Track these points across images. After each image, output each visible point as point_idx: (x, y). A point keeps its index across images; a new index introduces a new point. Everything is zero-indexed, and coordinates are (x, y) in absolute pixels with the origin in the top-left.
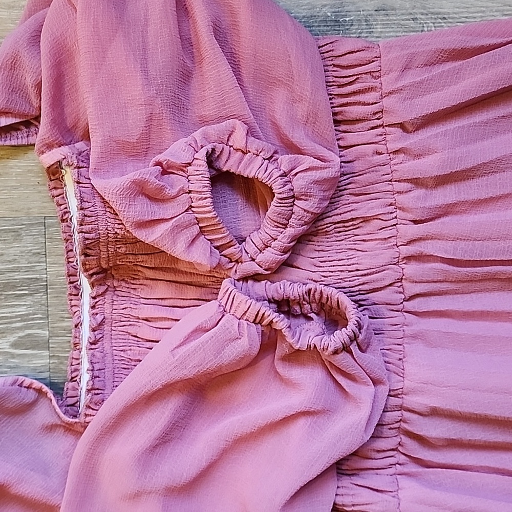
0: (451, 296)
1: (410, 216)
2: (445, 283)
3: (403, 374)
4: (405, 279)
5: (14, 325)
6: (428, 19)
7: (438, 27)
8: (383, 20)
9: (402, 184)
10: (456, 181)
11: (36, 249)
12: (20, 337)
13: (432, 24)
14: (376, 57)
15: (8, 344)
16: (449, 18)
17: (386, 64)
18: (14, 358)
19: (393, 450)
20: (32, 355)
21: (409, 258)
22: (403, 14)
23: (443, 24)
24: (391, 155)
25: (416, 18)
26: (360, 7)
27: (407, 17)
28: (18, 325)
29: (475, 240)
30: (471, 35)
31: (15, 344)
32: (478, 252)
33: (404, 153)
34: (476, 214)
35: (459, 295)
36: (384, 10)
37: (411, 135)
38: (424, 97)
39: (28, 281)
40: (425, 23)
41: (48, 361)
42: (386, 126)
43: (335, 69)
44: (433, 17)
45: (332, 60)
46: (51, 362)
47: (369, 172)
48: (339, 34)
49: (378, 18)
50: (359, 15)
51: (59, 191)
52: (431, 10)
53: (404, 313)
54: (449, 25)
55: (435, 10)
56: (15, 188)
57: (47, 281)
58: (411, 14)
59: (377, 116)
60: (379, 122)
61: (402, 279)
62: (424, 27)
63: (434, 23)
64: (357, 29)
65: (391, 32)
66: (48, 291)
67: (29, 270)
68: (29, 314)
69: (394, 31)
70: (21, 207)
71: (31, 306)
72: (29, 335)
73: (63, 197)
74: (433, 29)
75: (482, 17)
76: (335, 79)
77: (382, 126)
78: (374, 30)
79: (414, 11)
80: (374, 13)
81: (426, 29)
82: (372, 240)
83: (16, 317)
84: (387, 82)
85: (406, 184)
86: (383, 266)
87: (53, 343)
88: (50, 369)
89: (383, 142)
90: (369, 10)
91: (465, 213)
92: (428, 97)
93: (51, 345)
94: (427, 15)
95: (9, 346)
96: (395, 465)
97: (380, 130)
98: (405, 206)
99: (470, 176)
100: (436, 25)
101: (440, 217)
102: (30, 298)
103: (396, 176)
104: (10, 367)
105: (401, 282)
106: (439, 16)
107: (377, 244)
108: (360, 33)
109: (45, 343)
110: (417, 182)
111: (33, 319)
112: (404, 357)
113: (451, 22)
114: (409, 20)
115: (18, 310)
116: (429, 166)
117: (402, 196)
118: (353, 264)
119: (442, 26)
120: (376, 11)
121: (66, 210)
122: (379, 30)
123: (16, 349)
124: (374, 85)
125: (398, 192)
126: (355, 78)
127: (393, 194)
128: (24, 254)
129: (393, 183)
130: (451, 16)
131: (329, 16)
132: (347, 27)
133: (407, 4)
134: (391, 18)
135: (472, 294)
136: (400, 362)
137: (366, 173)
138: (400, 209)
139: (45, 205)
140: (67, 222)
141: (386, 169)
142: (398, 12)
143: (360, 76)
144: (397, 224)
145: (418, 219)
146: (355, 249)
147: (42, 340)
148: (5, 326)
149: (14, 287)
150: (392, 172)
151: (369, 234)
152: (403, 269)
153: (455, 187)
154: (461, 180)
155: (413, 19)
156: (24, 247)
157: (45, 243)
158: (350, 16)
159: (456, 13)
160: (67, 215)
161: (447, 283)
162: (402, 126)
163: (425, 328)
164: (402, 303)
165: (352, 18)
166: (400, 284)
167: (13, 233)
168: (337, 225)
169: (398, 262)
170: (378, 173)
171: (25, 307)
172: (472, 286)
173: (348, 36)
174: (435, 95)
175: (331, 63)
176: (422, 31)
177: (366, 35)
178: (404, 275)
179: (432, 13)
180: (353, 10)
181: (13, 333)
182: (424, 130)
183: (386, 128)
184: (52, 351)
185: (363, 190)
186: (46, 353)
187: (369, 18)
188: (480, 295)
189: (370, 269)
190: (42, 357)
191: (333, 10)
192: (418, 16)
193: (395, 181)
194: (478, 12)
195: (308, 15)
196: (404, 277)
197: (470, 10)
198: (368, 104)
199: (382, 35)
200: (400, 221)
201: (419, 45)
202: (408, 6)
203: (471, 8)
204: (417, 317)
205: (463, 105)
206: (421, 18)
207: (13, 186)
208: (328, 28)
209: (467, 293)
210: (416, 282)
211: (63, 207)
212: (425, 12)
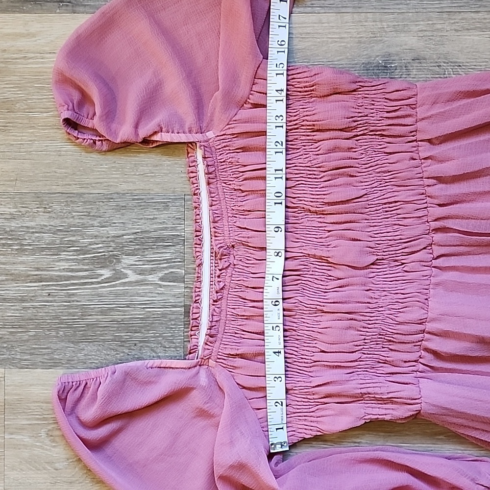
0: (465, 257)
1: (436, 201)
2: (461, 247)
3: (427, 308)
4: (434, 244)
5: (162, 266)
6: (448, 66)
7: (455, 71)
8: (417, 66)
9: (430, 180)
10: (467, 179)
11: (178, 215)
12: (165, 274)
13: (451, 70)
14: (414, 95)
15: (158, 278)
16: (463, 66)
17: (421, 100)
18: (161, 287)
19: (415, 361)
20: (173, 285)
21: (437, 230)
22: (431, 63)
23: (459, 70)
24: (423, 160)
25: (440, 66)
26: (402, 57)
27: (434, 65)
28: (165, 265)
29: (482, 219)
30: (480, 80)
31: (162, 279)
32: (484, 227)
33: (431, 159)
34: (483, 202)
35: (471, 256)
36: (418, 60)
37: (436, 147)
38: (446, 122)
39: (172, 236)
40: (447, 69)
41: (183, 290)
42: (419, 141)
43: (386, 101)
44: (452, 64)
45: (384, 95)
46: (186, 291)
47: (407, 171)
48: (387, 75)
49: (414, 65)
50: (401, 63)
51: (194, 175)
52: (451, 60)
53: (433, 268)
54: (463, 70)
55: (454, 60)
56: (166, 174)
57: (184, 237)
58: (437, 62)
59: (413, 134)
60: (414, 138)
61: (432, 244)
62: (445, 71)
63: (452, 69)
64: (399, 72)
65: (422, 74)
66: (185, 243)
67: (173, 229)
68: (172, 259)
69: (425, 74)
70: (170, 187)
71: (173, 253)
72: (172, 272)
73: (196, 179)
74: (452, 73)
75: (485, 65)
76: (385, 107)
77: (416, 141)
78: (411, 73)
79: (439, 60)
80: (411, 61)
81: (446, 73)
82: (410, 218)
83: (164, 260)
84: (421, 112)
85: (433, 180)
86: (418, 236)
87: (187, 278)
88: (184, 295)
89: (417, 152)
90: (408, 60)
91: (475, 201)
92: (448, 123)
93: (185, 280)
94: (448, 63)
95: (158, 279)
96: (416, 371)
97: (414, 144)
98: (433, 195)
99: (477, 176)
100: (454, 70)
101: (457, 203)
102: (173, 248)
103: (426, 175)
104: (158, 293)
105: (431, 246)
106: (456, 64)
107: (414, 220)
108: (401, 75)
109: (182, 278)
110: (440, 180)
111: (174, 262)
112: (429, 298)
113: (464, 69)
114: (435, 66)
115: (165, 256)
116: (449, 169)
117: (430, 188)
118: (398, 235)
119: (458, 71)
120: (413, 60)
121: (197, 188)
122: (415, 73)
123: (163, 281)
124: (412, 113)
125: (428, 186)
126: (399, 107)
127: (424, 187)
128: (170, 219)
129: (424, 179)
130: (464, 64)
131: (380, 63)
132: (393, 71)
133: (434, 55)
134: (423, 65)
135: (480, 255)
136: (427, 301)
137: (404, 172)
138: (429, 197)
139: (185, 186)
140: (197, 195)
141: (419, 170)
142: (427, 61)
143: (402, 107)
144: (427, 207)
145: (442, 203)
146: (398, 224)
147: (180, 276)
148: (156, 266)
149: (163, 241)
150: (423, 172)
151: (407, 213)
152: (432, 237)
153: (467, 183)
154: (471, 179)
155: (438, 66)
156: (170, 214)
157: (184, 212)
158: (395, 63)
159: (468, 63)
160: (198, 191)
161: (463, 247)
162: (429, 141)
163: (446, 279)
164: (431, 261)
165: (396, 65)
166: (430, 247)
167: (164, 205)
168: (384, 206)
169: (429, 233)
170: (413, 172)
171: (170, 254)
172: (480, 250)
173: (393, 77)
174: (454, 120)
175: (384, 96)
176: (444, 74)
177: (405, 76)
178: (433, 241)
179: (451, 62)
180: (397, 59)
181: (161, 271)
182: (445, 144)
183: (419, 142)
184: (186, 284)
185: (402, 183)
186: (182, 285)
187: (408, 65)
188: (485, 256)
189: (410, 238)
190: (179, 288)
191: (383, 59)
192: (441, 64)
193: (425, 178)
194: (483, 62)
195: (367, 62)
196: (433, 243)
197: (477, 60)
198: (407, 125)
199: (417, 76)
200: (430, 205)
201: (445, 88)
202: (435, 57)
203: (478, 59)
204: (440, 271)
205: (472, 129)
206: (443, 66)
207: (164, 173)
208: (380, 71)
209: (477, 255)
210: (442, 246)
211: (195, 185)
212: (447, 61)
